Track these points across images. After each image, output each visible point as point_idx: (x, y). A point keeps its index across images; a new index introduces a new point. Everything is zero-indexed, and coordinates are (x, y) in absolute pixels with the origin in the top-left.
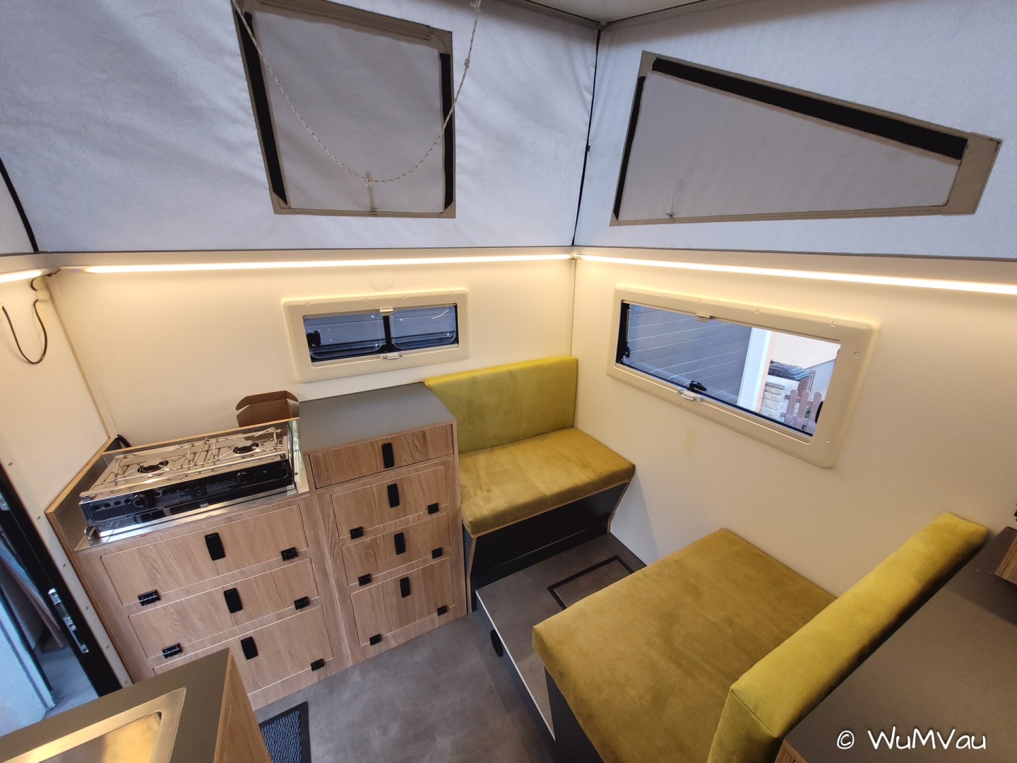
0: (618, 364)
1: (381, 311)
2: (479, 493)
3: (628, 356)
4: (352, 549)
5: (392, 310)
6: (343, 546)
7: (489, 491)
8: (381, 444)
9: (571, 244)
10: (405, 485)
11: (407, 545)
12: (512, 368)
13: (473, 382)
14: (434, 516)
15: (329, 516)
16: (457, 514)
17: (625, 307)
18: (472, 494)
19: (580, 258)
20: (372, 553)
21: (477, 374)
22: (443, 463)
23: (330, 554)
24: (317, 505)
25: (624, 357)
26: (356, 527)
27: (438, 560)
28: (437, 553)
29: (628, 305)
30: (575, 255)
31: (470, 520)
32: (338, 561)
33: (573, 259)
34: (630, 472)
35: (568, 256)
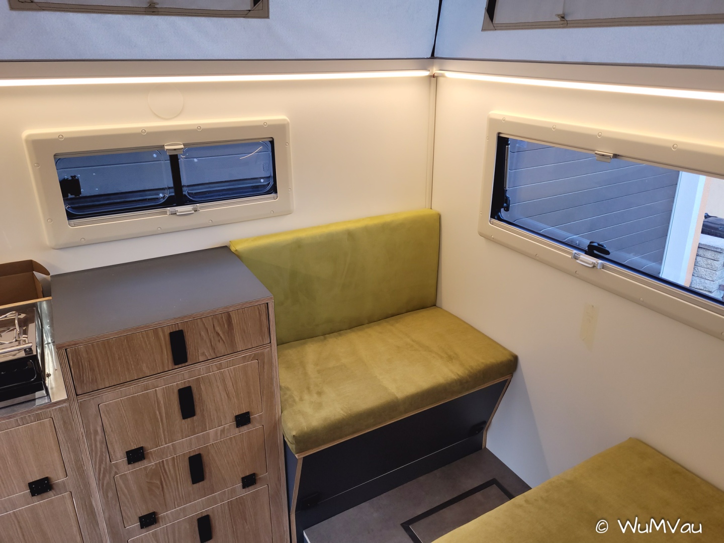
0: (493, 220)
1: (166, 147)
2: (306, 397)
3: (507, 209)
4: (129, 477)
5: (182, 146)
6: (116, 473)
7: (319, 393)
8: (167, 332)
9: (429, 55)
10: (202, 387)
11: (207, 470)
12: (351, 226)
13: (298, 246)
14: (245, 429)
15: (96, 432)
16: (275, 426)
17: (502, 143)
18: (297, 399)
19: (443, 76)
20: (159, 482)
21: (302, 235)
22: (255, 357)
23: (98, 485)
24: (78, 419)
25: (502, 210)
26: (134, 447)
27: (251, 490)
28: (249, 481)
29: (507, 139)
30: (435, 71)
31: (294, 433)
32: (110, 495)
33: (434, 76)
34: (511, 365)
35: (425, 73)
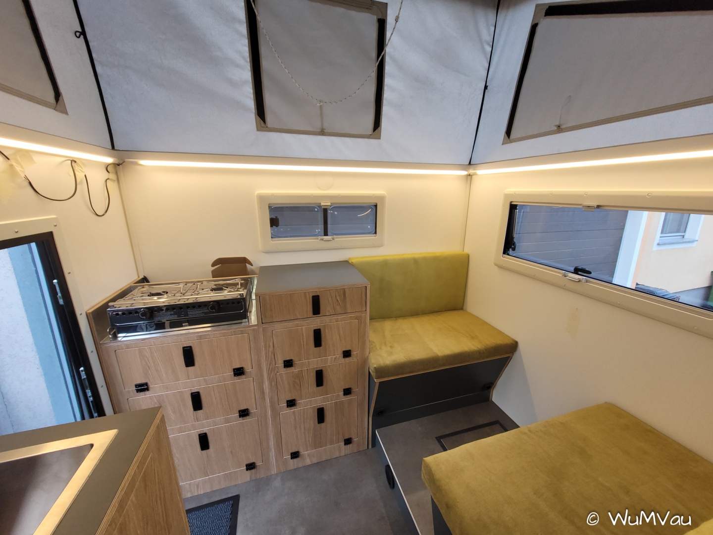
0: (504, 255)
1: (322, 204)
2: (383, 347)
3: (514, 249)
4: (284, 375)
5: (330, 204)
6: (277, 372)
7: (391, 347)
8: (311, 295)
9: (468, 163)
10: (326, 330)
11: (325, 380)
12: (416, 256)
13: (385, 264)
14: (347, 359)
15: (269, 346)
16: (365, 361)
17: (513, 208)
18: (378, 348)
19: (475, 174)
20: (298, 382)
21: (388, 258)
22: (357, 318)
23: (268, 378)
24: (262, 337)
25: (511, 249)
26: (288, 359)
27: (348, 398)
28: (347, 392)
29: (516, 206)
30: (471, 171)
31: (375, 366)
32: (273, 384)
33: (470, 175)
34: (513, 347)
35: (465, 173)
